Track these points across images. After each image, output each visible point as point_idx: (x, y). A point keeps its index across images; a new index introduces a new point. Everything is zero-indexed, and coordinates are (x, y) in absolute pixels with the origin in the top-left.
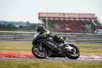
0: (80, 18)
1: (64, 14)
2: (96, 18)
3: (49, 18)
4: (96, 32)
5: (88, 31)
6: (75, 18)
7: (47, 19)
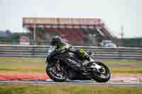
0: (80, 25)
1: (58, 20)
2: (103, 24)
3: (37, 25)
4: (102, 44)
5: (92, 42)
6: (73, 25)
7: (34, 27)
